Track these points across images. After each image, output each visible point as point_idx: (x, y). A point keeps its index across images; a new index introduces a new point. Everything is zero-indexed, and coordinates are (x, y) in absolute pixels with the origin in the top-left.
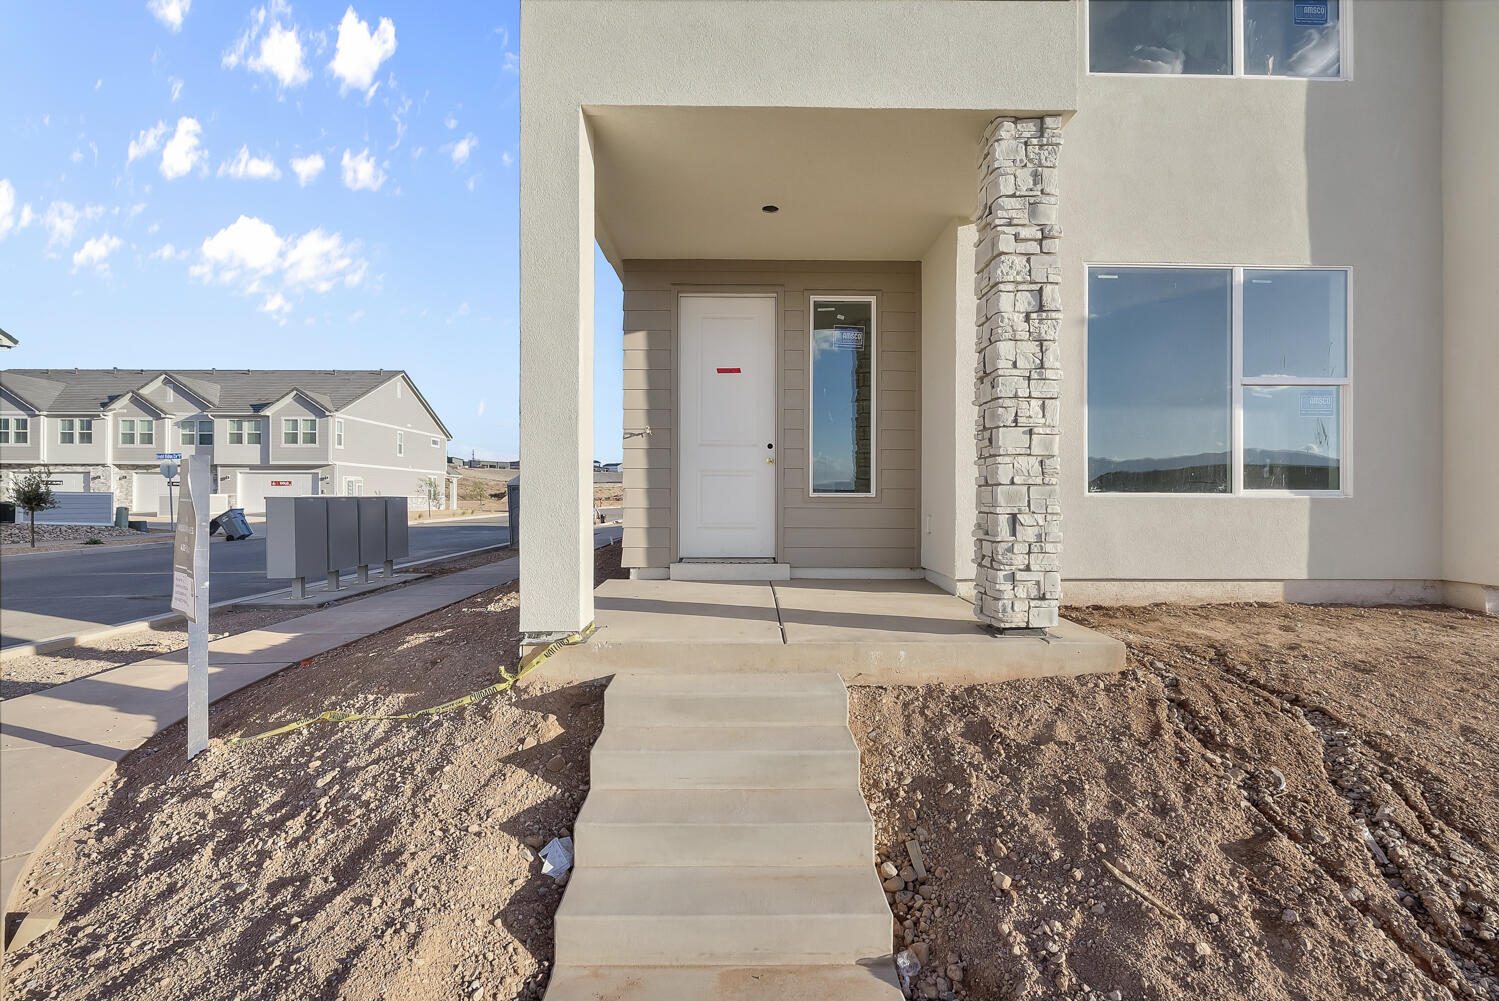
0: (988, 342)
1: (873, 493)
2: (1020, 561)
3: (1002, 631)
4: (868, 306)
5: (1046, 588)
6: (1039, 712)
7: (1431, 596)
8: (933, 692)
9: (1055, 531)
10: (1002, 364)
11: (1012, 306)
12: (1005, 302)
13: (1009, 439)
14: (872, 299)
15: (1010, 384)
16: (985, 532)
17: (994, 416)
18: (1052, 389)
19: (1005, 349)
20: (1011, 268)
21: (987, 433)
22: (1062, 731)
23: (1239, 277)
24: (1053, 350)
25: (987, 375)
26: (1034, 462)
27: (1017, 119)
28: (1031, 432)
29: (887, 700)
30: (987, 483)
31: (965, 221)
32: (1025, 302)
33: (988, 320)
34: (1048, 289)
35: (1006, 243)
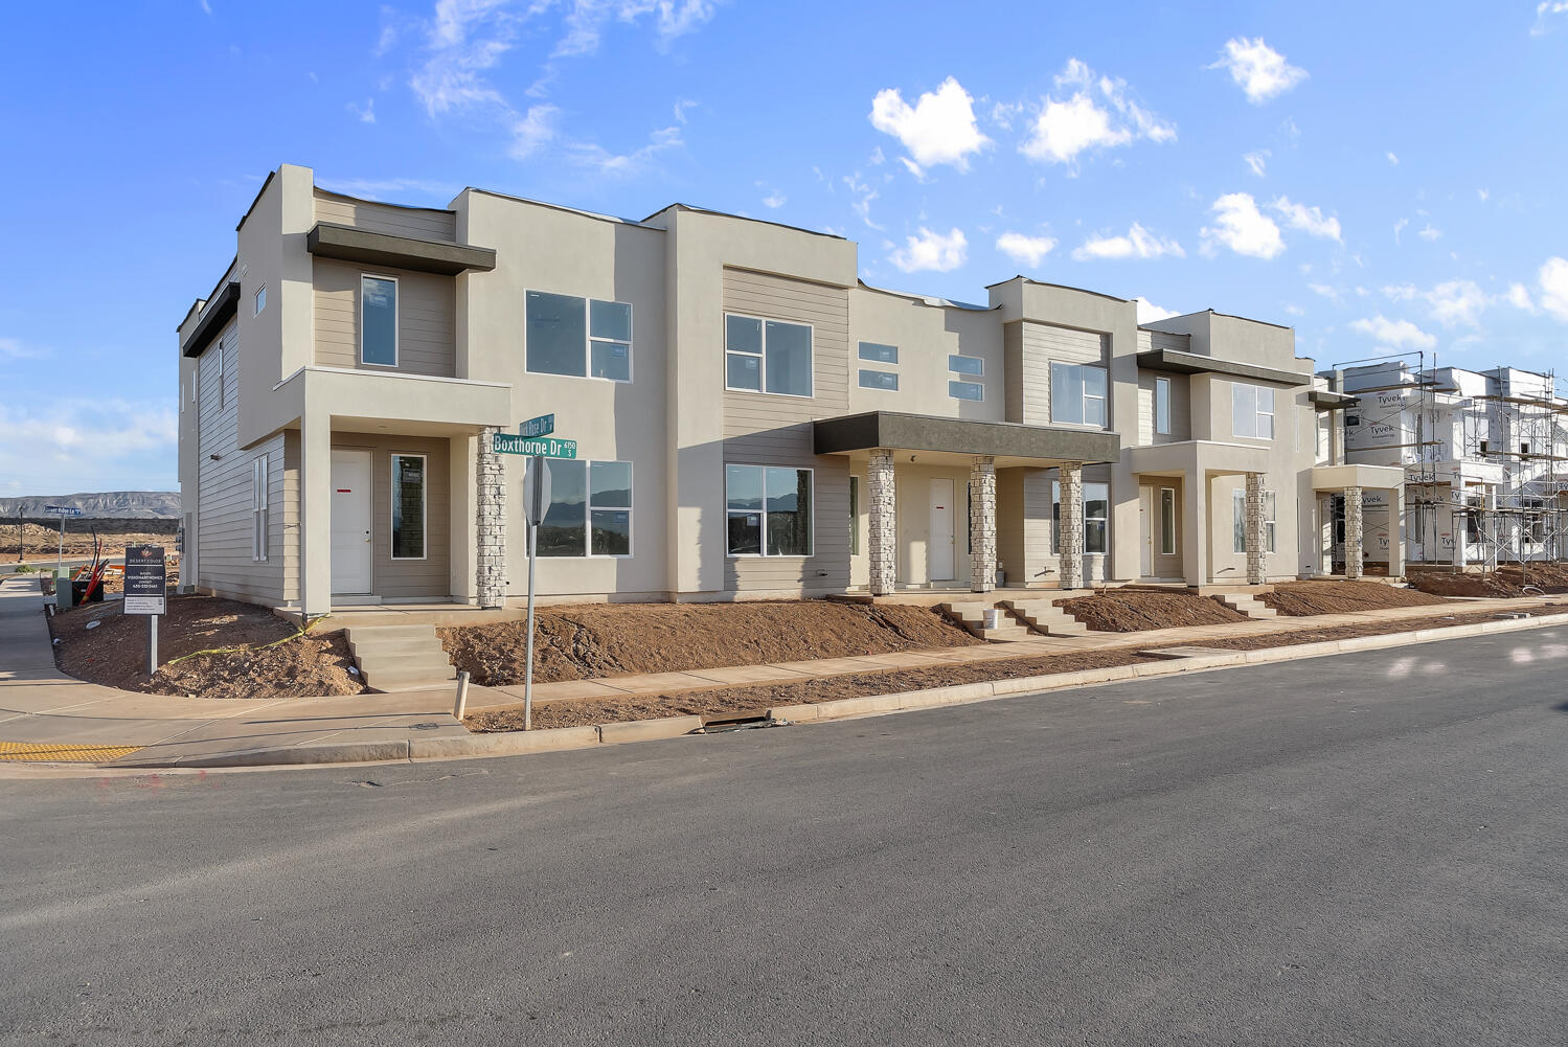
0: (481, 504)
1: (425, 557)
2: (492, 583)
3: (486, 608)
4: (422, 459)
5: (501, 592)
6: (497, 630)
7: (664, 598)
8: (461, 629)
9: (504, 572)
10: (486, 513)
11: (489, 492)
12: (487, 491)
13: (488, 540)
14: (425, 457)
15: (488, 520)
16: (480, 572)
17: (483, 532)
18: (503, 522)
19: (486, 507)
20: (489, 479)
21: (481, 537)
22: (503, 634)
23: (588, 465)
24: (503, 508)
25: (480, 516)
26: (497, 548)
27: (490, 427)
28: (496, 537)
29: (446, 632)
30: (481, 555)
31: (472, 435)
32: (494, 491)
33: (481, 494)
34: (501, 487)
35: (487, 471)
